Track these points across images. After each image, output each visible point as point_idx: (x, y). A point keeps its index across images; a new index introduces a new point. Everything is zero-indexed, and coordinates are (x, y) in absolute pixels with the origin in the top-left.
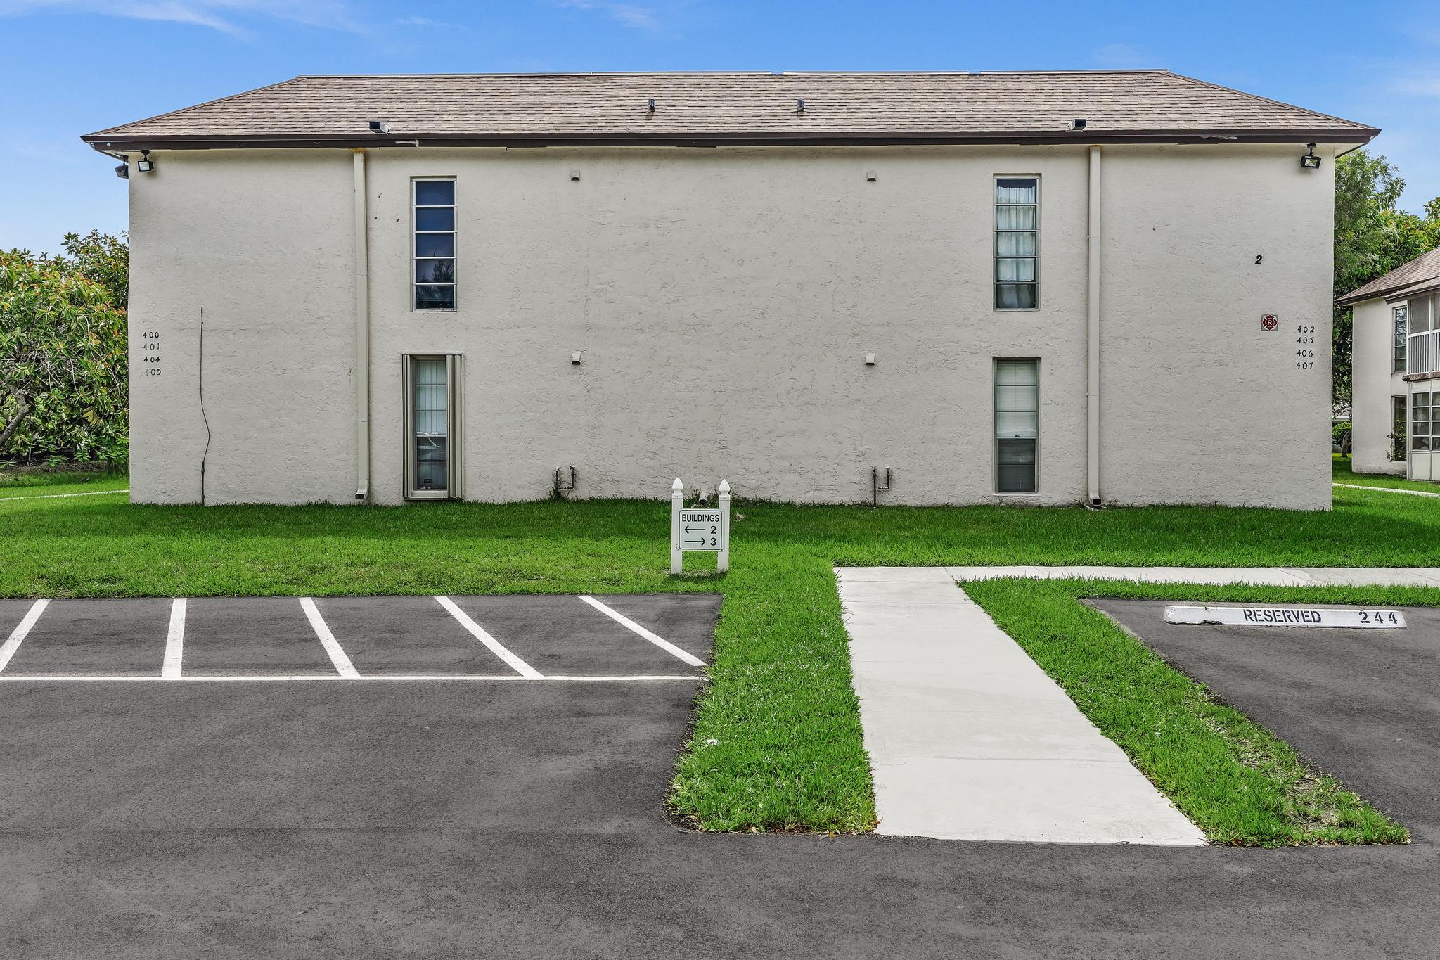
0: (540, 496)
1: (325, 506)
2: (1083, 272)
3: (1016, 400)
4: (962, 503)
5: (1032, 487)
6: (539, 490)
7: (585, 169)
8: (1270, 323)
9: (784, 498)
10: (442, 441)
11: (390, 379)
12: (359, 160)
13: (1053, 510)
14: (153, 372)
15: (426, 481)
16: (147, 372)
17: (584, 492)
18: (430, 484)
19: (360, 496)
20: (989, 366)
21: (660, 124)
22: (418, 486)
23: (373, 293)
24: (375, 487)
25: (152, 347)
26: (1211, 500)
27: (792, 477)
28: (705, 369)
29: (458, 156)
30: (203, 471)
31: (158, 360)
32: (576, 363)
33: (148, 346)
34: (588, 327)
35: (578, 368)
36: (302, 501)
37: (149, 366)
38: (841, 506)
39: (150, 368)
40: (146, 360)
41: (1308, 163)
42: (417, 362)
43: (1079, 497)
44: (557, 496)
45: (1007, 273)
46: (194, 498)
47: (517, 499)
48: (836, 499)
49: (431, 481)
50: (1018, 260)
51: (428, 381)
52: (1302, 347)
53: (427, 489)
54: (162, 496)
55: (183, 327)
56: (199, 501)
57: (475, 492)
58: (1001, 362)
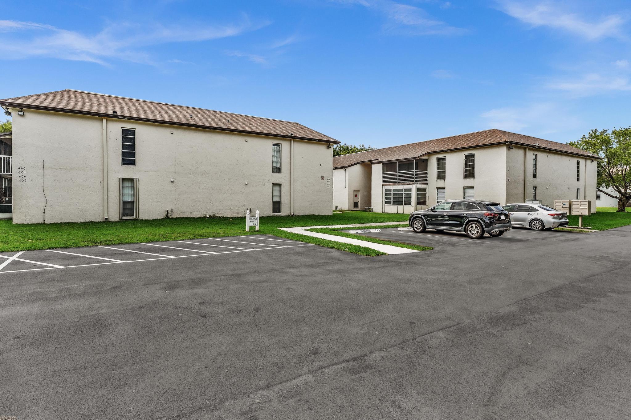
0: (162, 217)
1: (92, 222)
2: (290, 166)
3: (276, 193)
4: (266, 216)
5: (280, 212)
6: (162, 216)
7: (174, 131)
8: (322, 178)
9: (227, 216)
10: (132, 203)
11: (114, 185)
12: (104, 121)
13: (284, 216)
14: (23, 181)
15: (126, 214)
16: (20, 181)
17: (175, 216)
18: (127, 215)
19: (106, 219)
20: (271, 185)
21: (194, 122)
22: (123, 215)
23: (109, 160)
24: (109, 216)
25: (22, 172)
26: (313, 214)
27: (229, 211)
28: (207, 184)
29: (136, 123)
30: (44, 213)
31: (25, 177)
32: (172, 182)
33: (20, 172)
34: (175, 173)
35: (173, 183)
36: (82, 221)
37: (21, 178)
38: (240, 217)
40: (20, 176)
41: (328, 147)
42: (123, 180)
43: (289, 214)
44: (167, 217)
45: (274, 165)
46: (41, 221)
47: (155, 218)
48: (239, 216)
49: (127, 214)
50: (276, 162)
51: (126, 186)
52: (328, 183)
53: (126, 216)
54: (26, 221)
55: (35, 166)
56: (43, 222)
57: (142, 217)
58: (274, 185)
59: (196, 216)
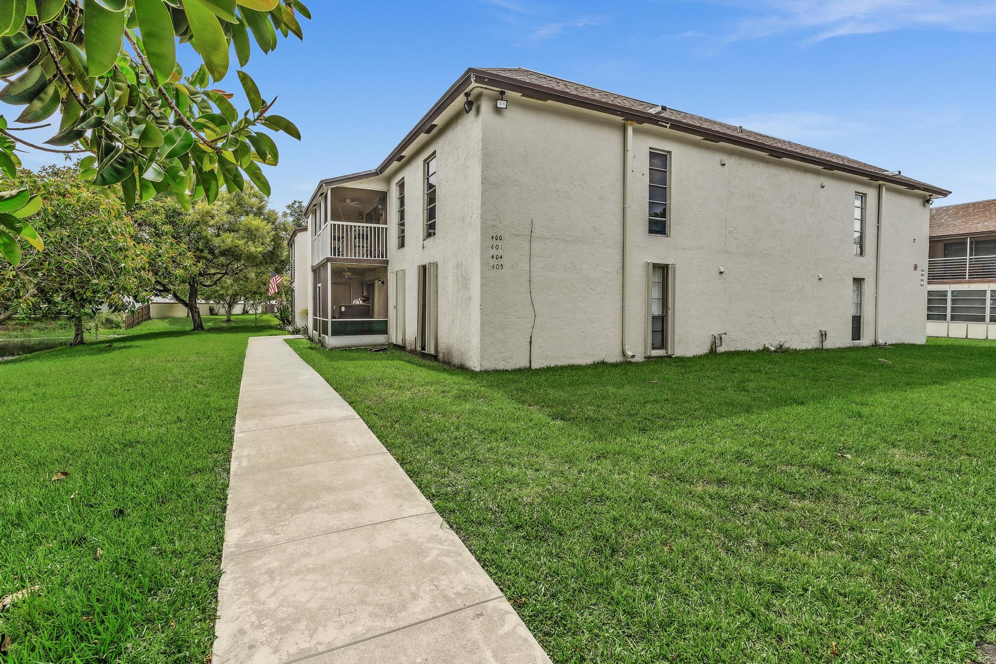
0: (705, 351)
1: (603, 364)
2: (877, 240)
4: (844, 347)
5: (859, 338)
7: (725, 159)
8: (916, 267)
9: (794, 348)
10: (663, 319)
11: (637, 276)
12: (630, 130)
14: (497, 267)
15: (657, 345)
16: (493, 267)
17: (724, 348)
18: (659, 346)
20: (852, 282)
25: (497, 247)
26: (902, 341)
27: (796, 336)
29: (673, 139)
30: (531, 342)
31: (501, 257)
33: (494, 246)
34: (726, 252)
35: (721, 275)
36: (588, 361)
37: (494, 262)
39: (496, 264)
40: (493, 257)
43: (873, 342)
44: (713, 351)
46: (523, 363)
47: (696, 353)
48: (809, 347)
49: (654, 344)
51: (654, 281)
52: (922, 278)
53: (657, 349)
54: (503, 363)
55: (518, 233)
56: (528, 365)
57: (677, 350)
58: (854, 280)
59: (754, 348)
